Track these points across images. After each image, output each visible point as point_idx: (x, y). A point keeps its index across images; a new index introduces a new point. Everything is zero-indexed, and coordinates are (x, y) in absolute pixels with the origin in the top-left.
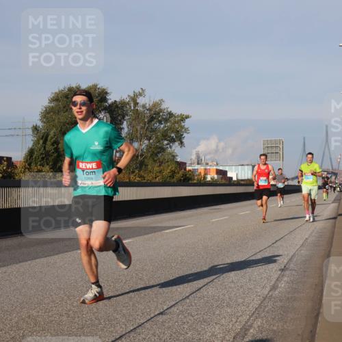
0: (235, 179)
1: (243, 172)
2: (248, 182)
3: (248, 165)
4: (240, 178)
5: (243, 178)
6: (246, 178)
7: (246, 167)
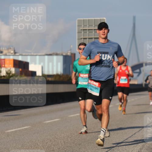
0: (39, 73)
1: (51, 64)
2: (57, 79)
3: (57, 54)
4: (46, 73)
5: (51, 73)
6: (55, 73)
7: (55, 57)
